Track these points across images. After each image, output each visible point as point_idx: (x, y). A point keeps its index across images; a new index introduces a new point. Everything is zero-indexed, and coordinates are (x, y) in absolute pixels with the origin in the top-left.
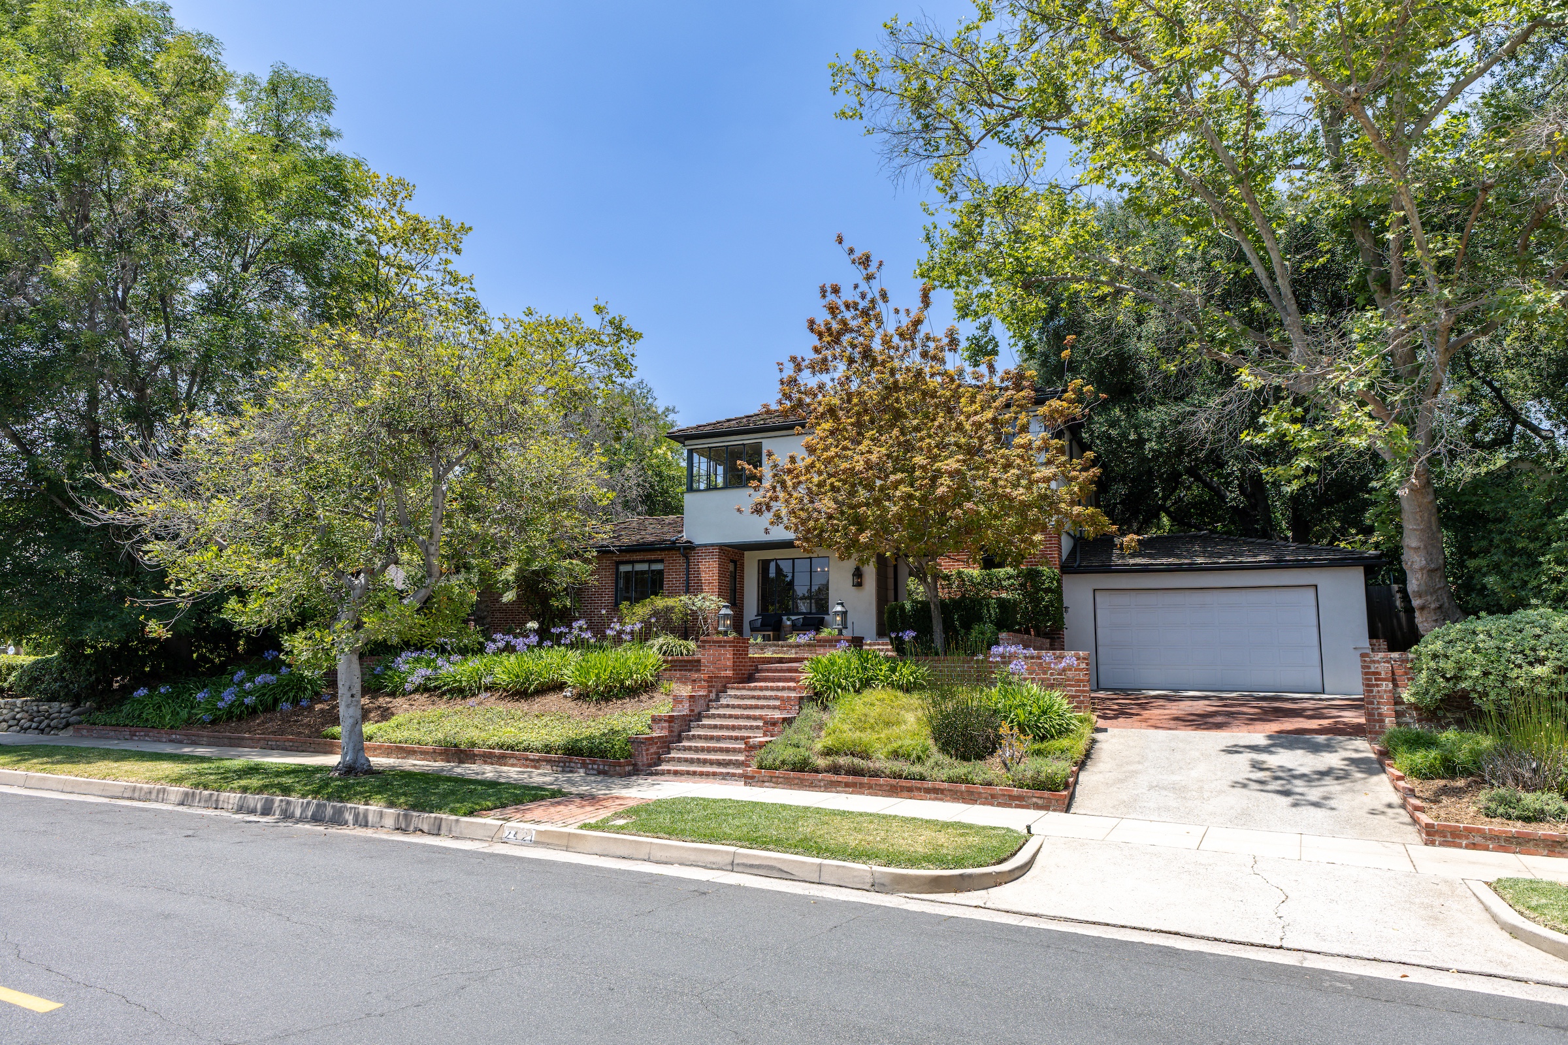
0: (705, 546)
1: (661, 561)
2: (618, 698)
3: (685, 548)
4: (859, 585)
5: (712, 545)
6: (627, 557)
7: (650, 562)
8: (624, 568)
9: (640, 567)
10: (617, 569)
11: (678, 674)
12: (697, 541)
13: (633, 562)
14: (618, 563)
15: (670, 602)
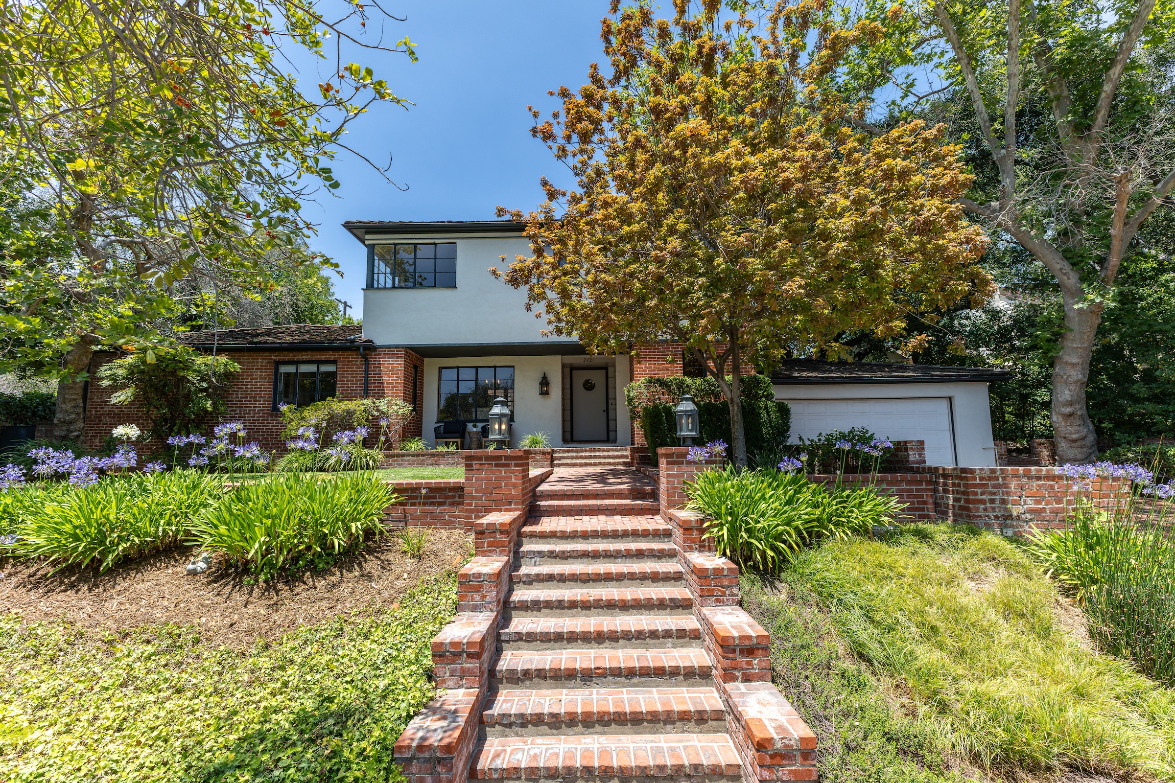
0: (389, 347)
1: (334, 362)
2: (318, 573)
3: (366, 348)
4: (545, 393)
5: (397, 347)
6: (291, 356)
7: (319, 362)
8: (284, 369)
9: (304, 368)
10: (277, 370)
11: (418, 510)
12: (378, 342)
13: (297, 363)
14: (278, 364)
15: (351, 405)
